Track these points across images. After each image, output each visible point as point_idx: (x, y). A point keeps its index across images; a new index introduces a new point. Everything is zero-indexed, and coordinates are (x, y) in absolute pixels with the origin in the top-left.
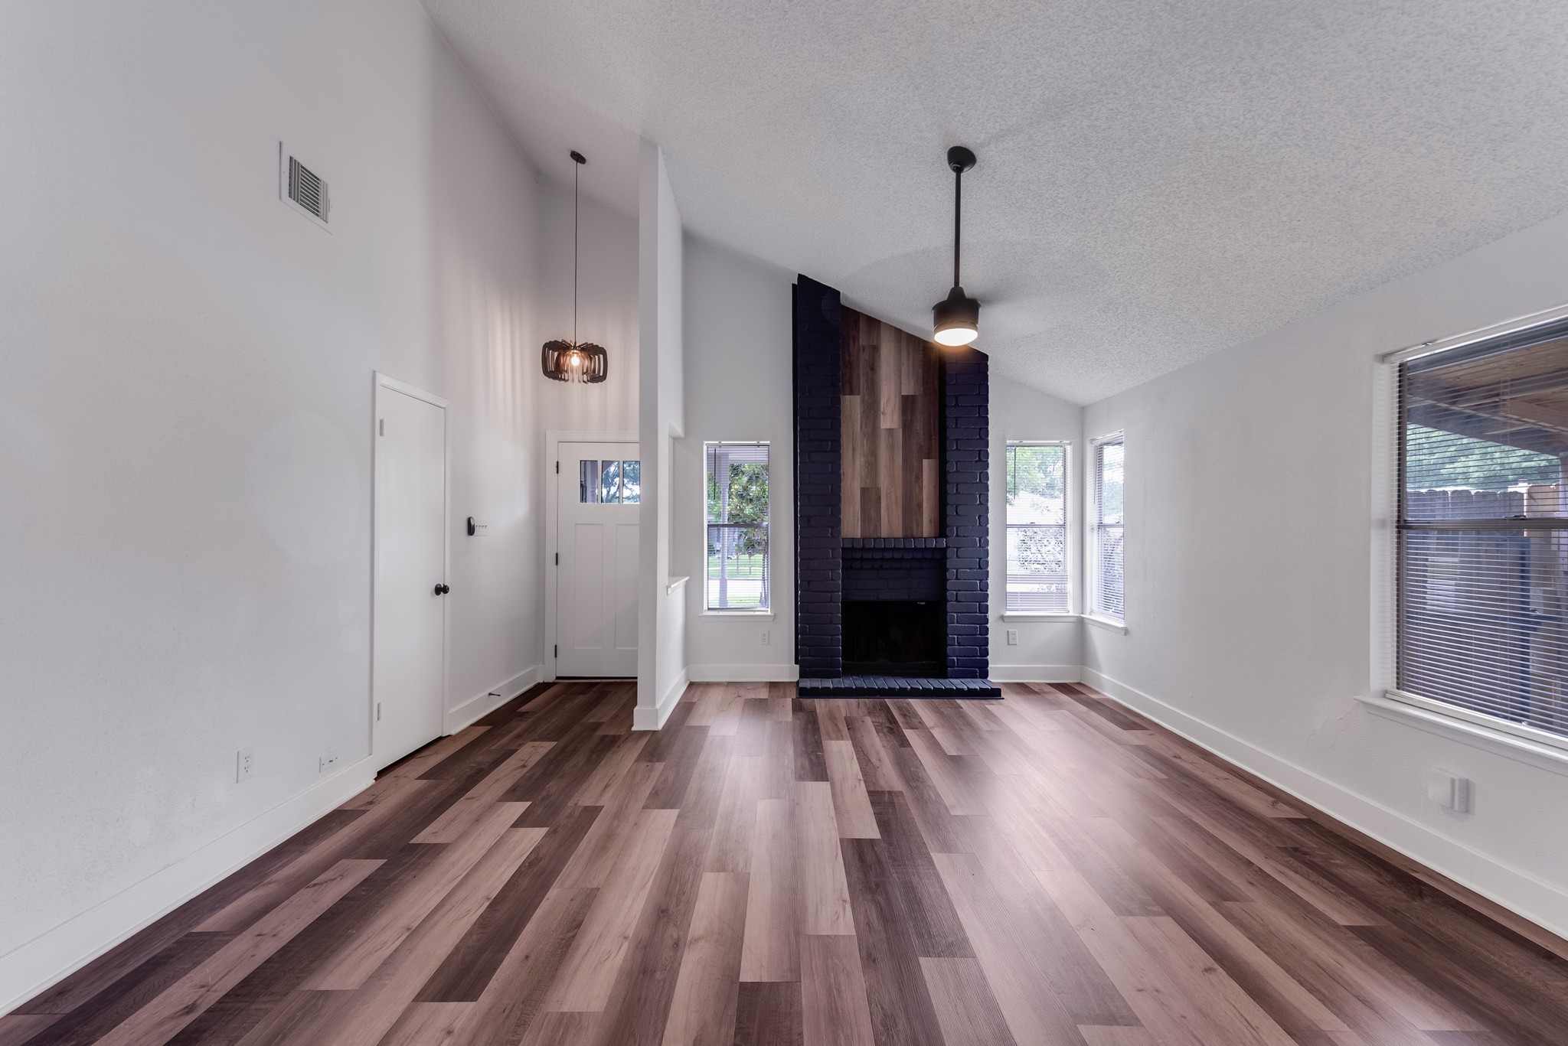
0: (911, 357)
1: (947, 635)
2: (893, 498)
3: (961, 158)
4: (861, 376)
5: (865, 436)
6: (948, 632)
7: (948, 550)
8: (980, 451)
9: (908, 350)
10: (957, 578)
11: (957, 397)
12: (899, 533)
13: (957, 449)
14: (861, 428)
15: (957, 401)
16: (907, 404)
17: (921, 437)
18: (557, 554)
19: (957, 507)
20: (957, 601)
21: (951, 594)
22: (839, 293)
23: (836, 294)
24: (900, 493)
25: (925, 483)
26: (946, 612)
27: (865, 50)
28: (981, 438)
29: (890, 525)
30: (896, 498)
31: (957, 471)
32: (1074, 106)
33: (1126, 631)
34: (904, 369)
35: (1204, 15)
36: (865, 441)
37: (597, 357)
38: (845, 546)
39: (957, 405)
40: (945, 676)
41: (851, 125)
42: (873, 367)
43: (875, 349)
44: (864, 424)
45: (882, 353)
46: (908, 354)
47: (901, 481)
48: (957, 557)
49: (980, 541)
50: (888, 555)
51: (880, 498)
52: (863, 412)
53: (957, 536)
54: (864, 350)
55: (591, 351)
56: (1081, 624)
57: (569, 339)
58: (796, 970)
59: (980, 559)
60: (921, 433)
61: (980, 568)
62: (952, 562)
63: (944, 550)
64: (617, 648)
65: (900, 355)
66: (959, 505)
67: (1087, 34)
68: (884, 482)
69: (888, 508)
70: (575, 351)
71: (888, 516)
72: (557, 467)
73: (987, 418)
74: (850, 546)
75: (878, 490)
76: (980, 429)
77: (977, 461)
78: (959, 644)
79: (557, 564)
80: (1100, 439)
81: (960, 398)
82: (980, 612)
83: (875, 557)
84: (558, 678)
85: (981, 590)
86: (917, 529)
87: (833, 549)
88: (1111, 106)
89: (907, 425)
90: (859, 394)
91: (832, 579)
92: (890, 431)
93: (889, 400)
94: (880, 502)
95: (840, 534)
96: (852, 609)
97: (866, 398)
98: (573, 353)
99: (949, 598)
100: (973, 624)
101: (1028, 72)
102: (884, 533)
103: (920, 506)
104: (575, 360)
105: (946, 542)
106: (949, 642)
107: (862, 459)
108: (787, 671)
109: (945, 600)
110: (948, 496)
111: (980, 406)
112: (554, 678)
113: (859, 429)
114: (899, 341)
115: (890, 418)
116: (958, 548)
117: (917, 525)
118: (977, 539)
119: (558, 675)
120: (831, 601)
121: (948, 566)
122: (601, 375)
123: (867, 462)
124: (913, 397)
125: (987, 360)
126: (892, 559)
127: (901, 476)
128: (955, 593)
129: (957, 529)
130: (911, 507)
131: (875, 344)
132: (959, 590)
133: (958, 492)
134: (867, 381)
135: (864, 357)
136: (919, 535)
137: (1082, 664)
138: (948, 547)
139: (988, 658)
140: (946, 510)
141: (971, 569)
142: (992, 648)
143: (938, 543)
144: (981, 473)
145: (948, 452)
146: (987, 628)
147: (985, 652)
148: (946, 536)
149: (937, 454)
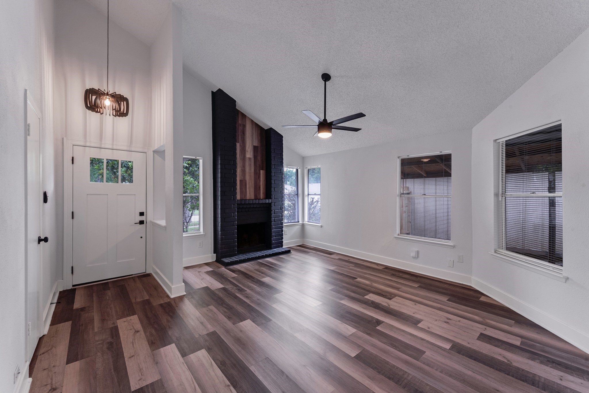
0: (256, 131)
1: (272, 234)
2: (251, 184)
3: (326, 77)
4: (240, 135)
5: (241, 159)
7: (272, 203)
8: (281, 169)
9: (255, 129)
10: (274, 214)
11: (274, 149)
12: (253, 197)
13: (274, 168)
14: (240, 157)
15: (274, 150)
16: (255, 148)
17: (260, 162)
18: (73, 212)
19: (274, 188)
20: (275, 221)
21: (273, 219)
22: (235, 101)
23: (234, 101)
24: (253, 183)
25: (261, 179)
26: (271, 226)
27: (322, 34)
28: (281, 165)
29: (250, 194)
30: (252, 184)
31: (274, 176)
32: (369, 78)
33: (321, 226)
34: (254, 135)
35: (412, 73)
36: (241, 162)
37: (122, 103)
38: (238, 203)
39: (274, 152)
40: (271, 248)
41: (295, 51)
42: (244, 133)
43: (244, 126)
44: (241, 155)
45: (247, 128)
46: (256, 130)
47: (253, 178)
48: (275, 206)
49: (281, 200)
50: (252, 206)
51: (246, 184)
52: (240, 150)
53: (275, 198)
54: (240, 125)
55: (119, 98)
56: (303, 225)
57: (104, 88)
58: (359, 346)
59: (281, 206)
60: (260, 160)
61: (281, 209)
62: (273, 208)
63: (270, 204)
64: (118, 262)
65: (253, 129)
67: (386, 64)
68: (247, 178)
69: (249, 188)
70: (108, 97)
71: (249, 191)
72: (73, 160)
73: (283, 158)
74: (240, 203)
75: (246, 181)
76: (281, 161)
77: (280, 172)
78: (275, 237)
79: (73, 218)
80: (309, 167)
82: (281, 225)
83: (247, 207)
84: (73, 286)
85: (281, 217)
86: (259, 196)
87: (234, 205)
88: (378, 82)
89: (255, 157)
90: (239, 143)
91: (234, 217)
92: (250, 158)
93: (249, 147)
94: (246, 186)
95: (236, 198)
96: (241, 228)
97: (241, 144)
98: (106, 98)
99: (272, 221)
100: (279, 229)
101: (365, 65)
102: (248, 197)
103: (260, 187)
104: (107, 102)
106: (272, 236)
107: (240, 169)
108: (211, 257)
110: (271, 184)
111: (281, 153)
112: (72, 286)
113: (239, 157)
114: (252, 125)
115: (249, 154)
116: (275, 203)
117: (259, 195)
119: (74, 284)
120: (233, 225)
121: (272, 209)
122: (125, 112)
123: (242, 170)
124: (257, 146)
125: (283, 138)
126: (253, 207)
127: (253, 176)
129: (274, 196)
130: (257, 188)
131: (244, 124)
132: (275, 218)
133: (275, 183)
134: (242, 138)
135: (241, 128)
136: (259, 198)
137: (303, 238)
138: (272, 202)
139: (283, 240)
140: (271, 189)
141: (278, 210)
142: (283, 236)
143: (267, 201)
144: (281, 177)
145: (272, 169)
146: (283, 230)
147: (282, 238)
148: (271, 198)
149: (265, 169)
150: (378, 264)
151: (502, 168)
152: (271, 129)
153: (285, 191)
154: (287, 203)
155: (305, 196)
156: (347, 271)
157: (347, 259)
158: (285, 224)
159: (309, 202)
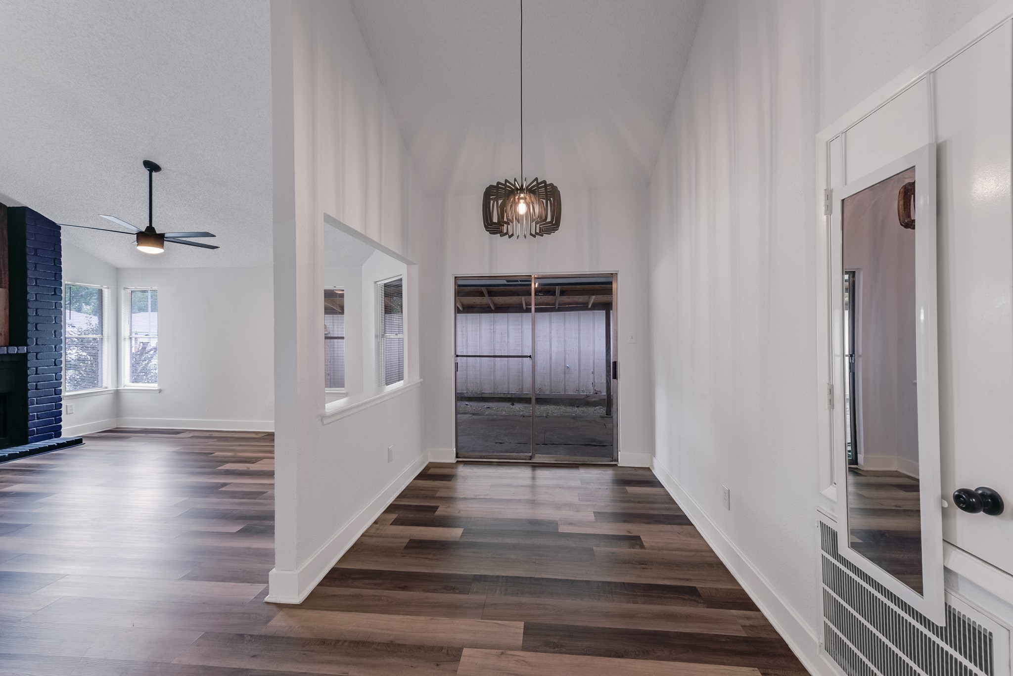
1: (28, 414)
3: (152, 167)
6: (29, 412)
7: (29, 354)
8: (55, 288)
10: (37, 374)
11: (35, 249)
13: (36, 283)
15: (36, 252)
19: (36, 325)
20: (36, 389)
21: (31, 385)
26: (26, 398)
28: (56, 280)
31: (36, 301)
33: (160, 391)
40: (26, 442)
48: (37, 359)
49: (55, 347)
53: (39, 343)
56: (117, 394)
59: (55, 360)
61: (55, 365)
62: (32, 362)
63: (25, 356)
66: (38, 323)
73: (61, 268)
76: (56, 274)
77: (53, 295)
78: (38, 418)
80: (132, 287)
81: (38, 250)
82: (56, 394)
85: (56, 380)
99: (29, 388)
100: (50, 403)
105: (27, 349)
106: (29, 419)
109: (26, 390)
110: (29, 317)
111: (55, 259)
116: (37, 353)
118: (54, 346)
121: (29, 366)
125: (60, 229)
128: (35, 384)
129: (36, 340)
132: (39, 382)
133: (37, 315)
137: (117, 417)
138: (28, 352)
139: (61, 423)
140: (27, 327)
141: (48, 366)
142: (63, 416)
143: (14, 350)
144: (56, 303)
145: (28, 287)
146: (61, 405)
147: (60, 420)
148: (26, 345)
149: (7, 286)
150: (256, 433)
151: (382, 309)
152: (24, 210)
153: (68, 329)
154: (72, 354)
155: (122, 339)
156: (202, 448)
157: (207, 434)
158: (67, 394)
159: (133, 351)
